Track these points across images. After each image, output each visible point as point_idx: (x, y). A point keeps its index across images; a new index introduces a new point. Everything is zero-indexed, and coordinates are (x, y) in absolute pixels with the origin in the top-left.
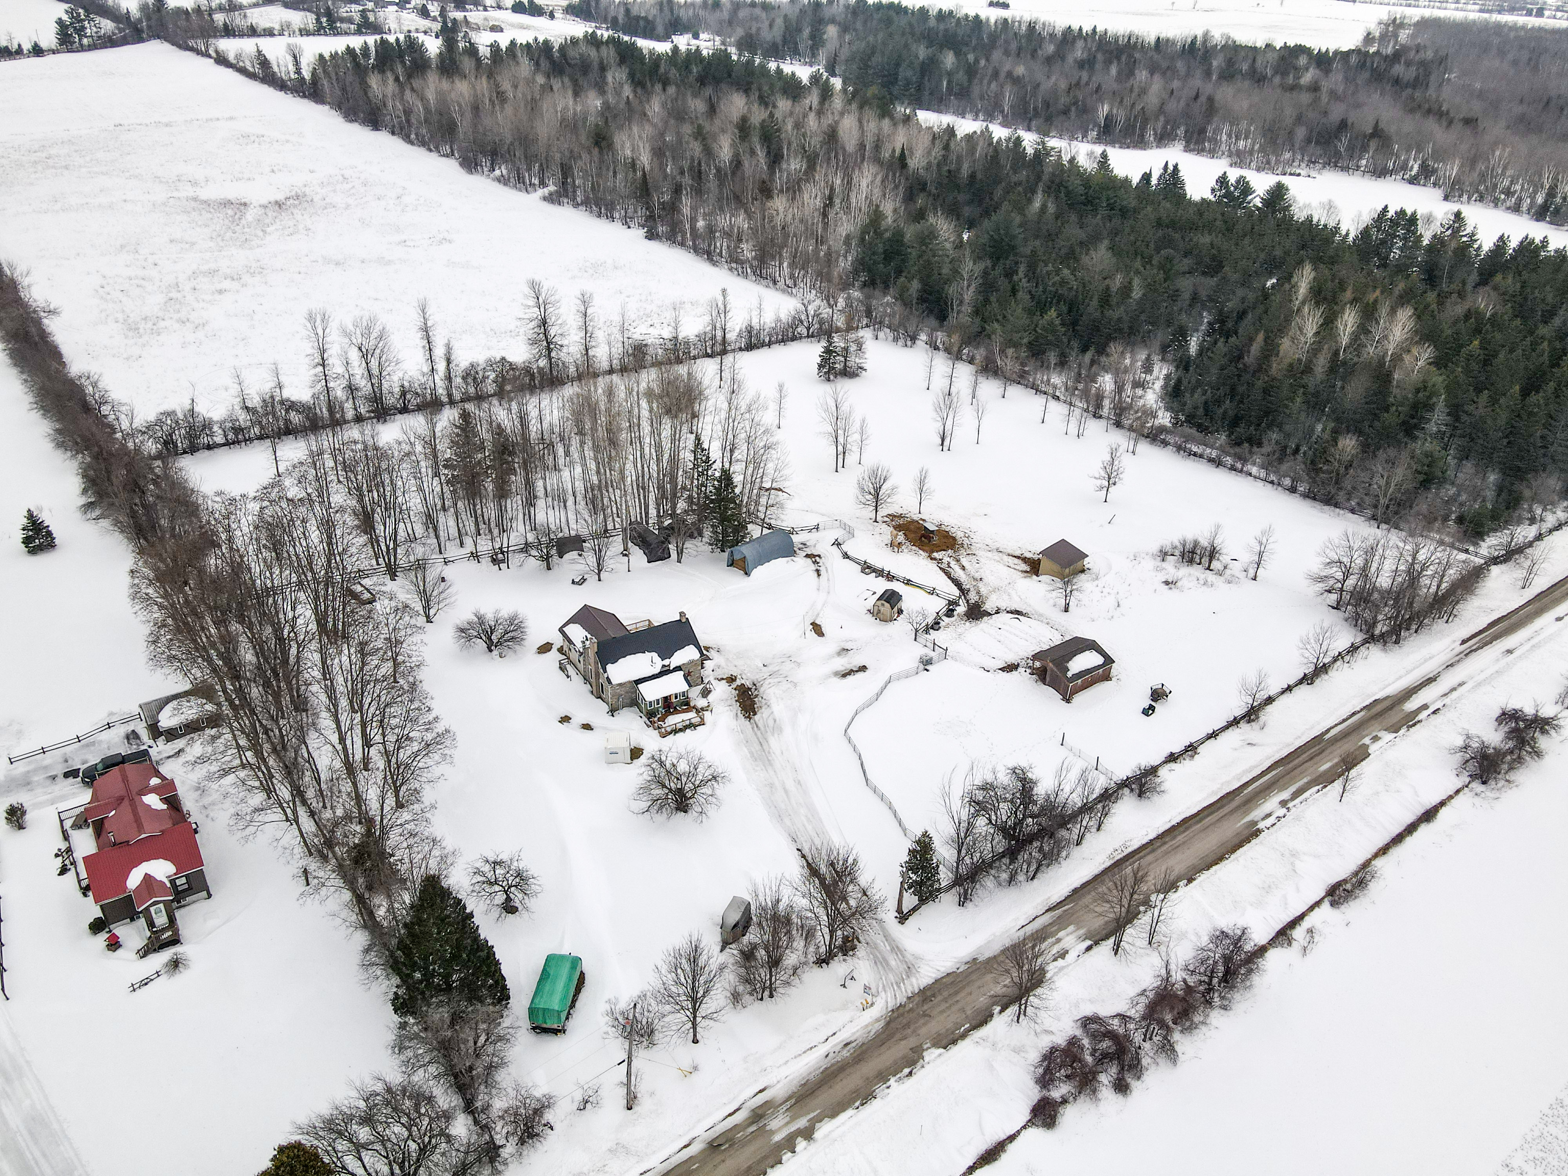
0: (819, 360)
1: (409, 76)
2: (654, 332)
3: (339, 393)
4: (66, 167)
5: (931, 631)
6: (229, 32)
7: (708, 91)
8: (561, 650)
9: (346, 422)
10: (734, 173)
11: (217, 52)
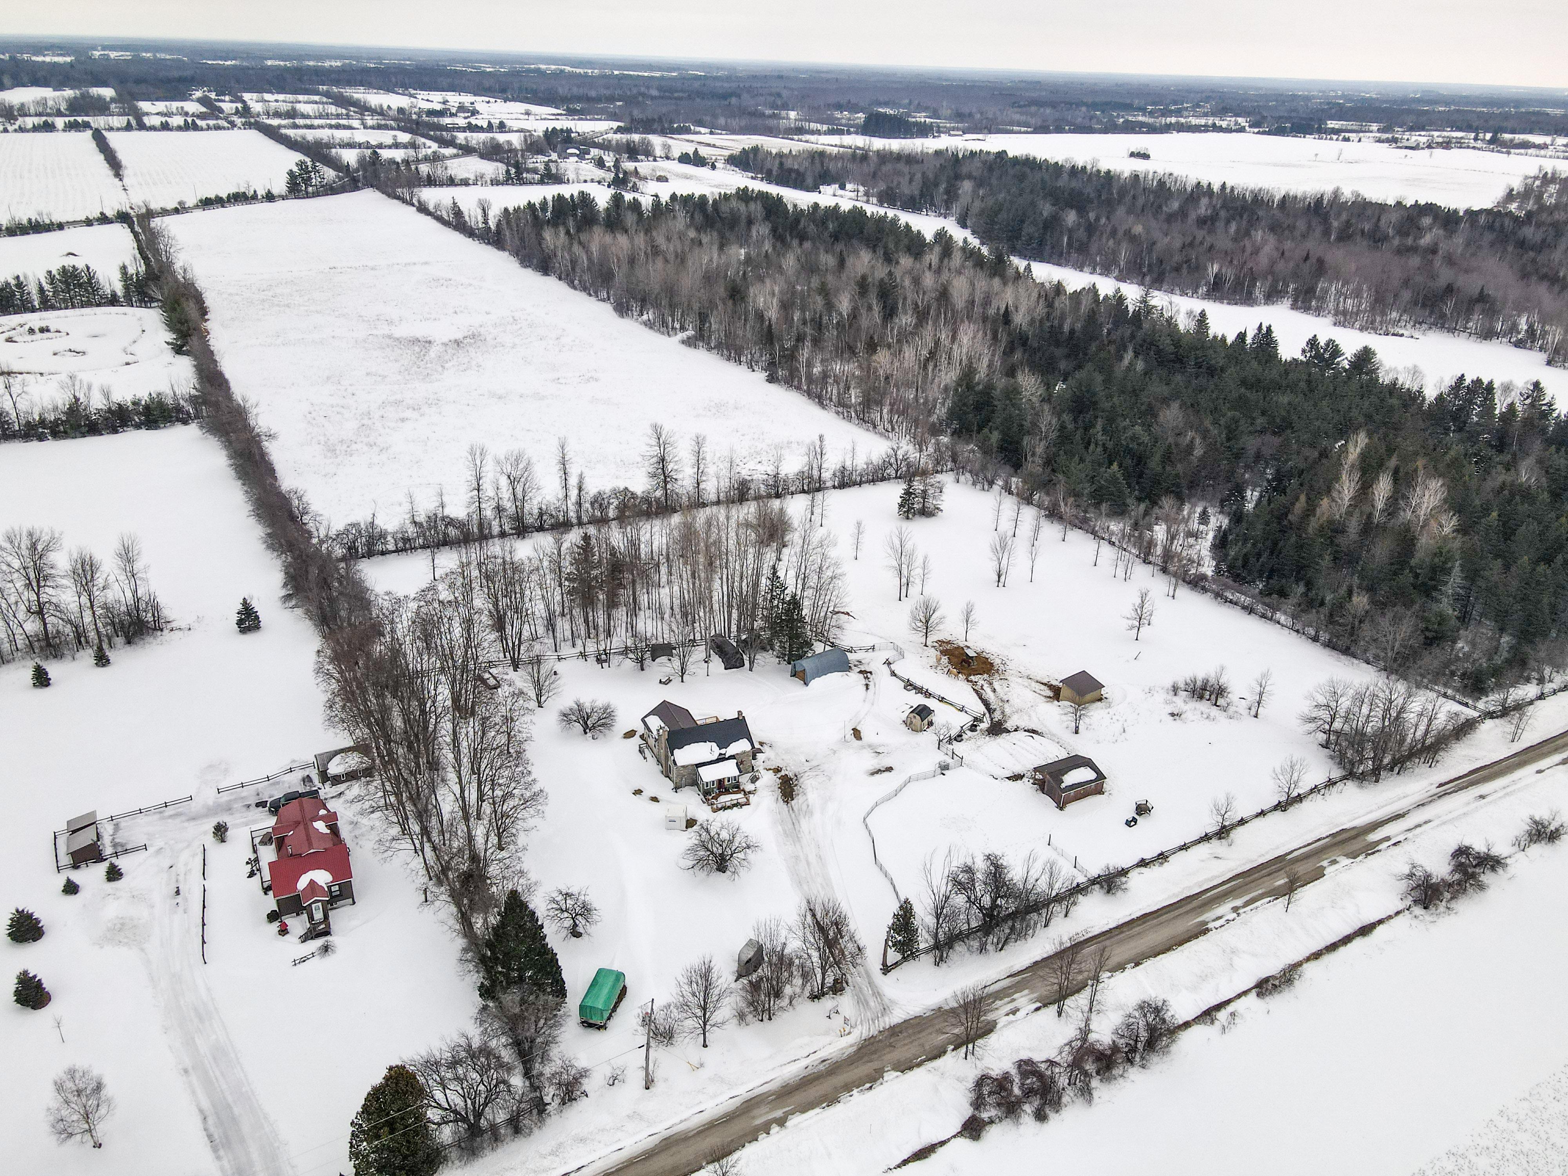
0: (900, 500)
1: (579, 230)
2: (762, 468)
3: (489, 513)
4: (288, 306)
5: (954, 742)
6: (431, 182)
7: (839, 247)
8: (642, 737)
9: (492, 537)
10: (850, 326)
11: (419, 202)
